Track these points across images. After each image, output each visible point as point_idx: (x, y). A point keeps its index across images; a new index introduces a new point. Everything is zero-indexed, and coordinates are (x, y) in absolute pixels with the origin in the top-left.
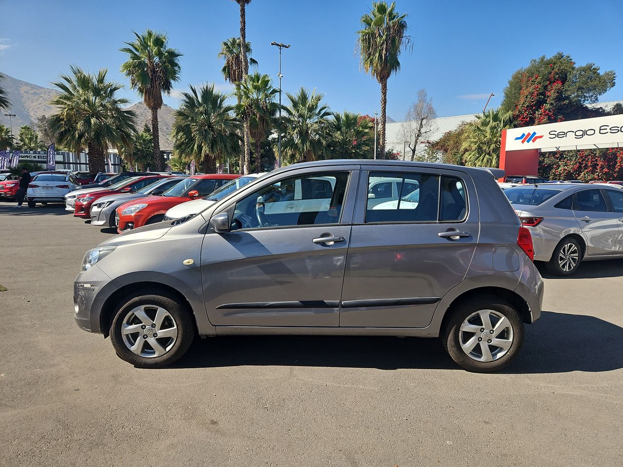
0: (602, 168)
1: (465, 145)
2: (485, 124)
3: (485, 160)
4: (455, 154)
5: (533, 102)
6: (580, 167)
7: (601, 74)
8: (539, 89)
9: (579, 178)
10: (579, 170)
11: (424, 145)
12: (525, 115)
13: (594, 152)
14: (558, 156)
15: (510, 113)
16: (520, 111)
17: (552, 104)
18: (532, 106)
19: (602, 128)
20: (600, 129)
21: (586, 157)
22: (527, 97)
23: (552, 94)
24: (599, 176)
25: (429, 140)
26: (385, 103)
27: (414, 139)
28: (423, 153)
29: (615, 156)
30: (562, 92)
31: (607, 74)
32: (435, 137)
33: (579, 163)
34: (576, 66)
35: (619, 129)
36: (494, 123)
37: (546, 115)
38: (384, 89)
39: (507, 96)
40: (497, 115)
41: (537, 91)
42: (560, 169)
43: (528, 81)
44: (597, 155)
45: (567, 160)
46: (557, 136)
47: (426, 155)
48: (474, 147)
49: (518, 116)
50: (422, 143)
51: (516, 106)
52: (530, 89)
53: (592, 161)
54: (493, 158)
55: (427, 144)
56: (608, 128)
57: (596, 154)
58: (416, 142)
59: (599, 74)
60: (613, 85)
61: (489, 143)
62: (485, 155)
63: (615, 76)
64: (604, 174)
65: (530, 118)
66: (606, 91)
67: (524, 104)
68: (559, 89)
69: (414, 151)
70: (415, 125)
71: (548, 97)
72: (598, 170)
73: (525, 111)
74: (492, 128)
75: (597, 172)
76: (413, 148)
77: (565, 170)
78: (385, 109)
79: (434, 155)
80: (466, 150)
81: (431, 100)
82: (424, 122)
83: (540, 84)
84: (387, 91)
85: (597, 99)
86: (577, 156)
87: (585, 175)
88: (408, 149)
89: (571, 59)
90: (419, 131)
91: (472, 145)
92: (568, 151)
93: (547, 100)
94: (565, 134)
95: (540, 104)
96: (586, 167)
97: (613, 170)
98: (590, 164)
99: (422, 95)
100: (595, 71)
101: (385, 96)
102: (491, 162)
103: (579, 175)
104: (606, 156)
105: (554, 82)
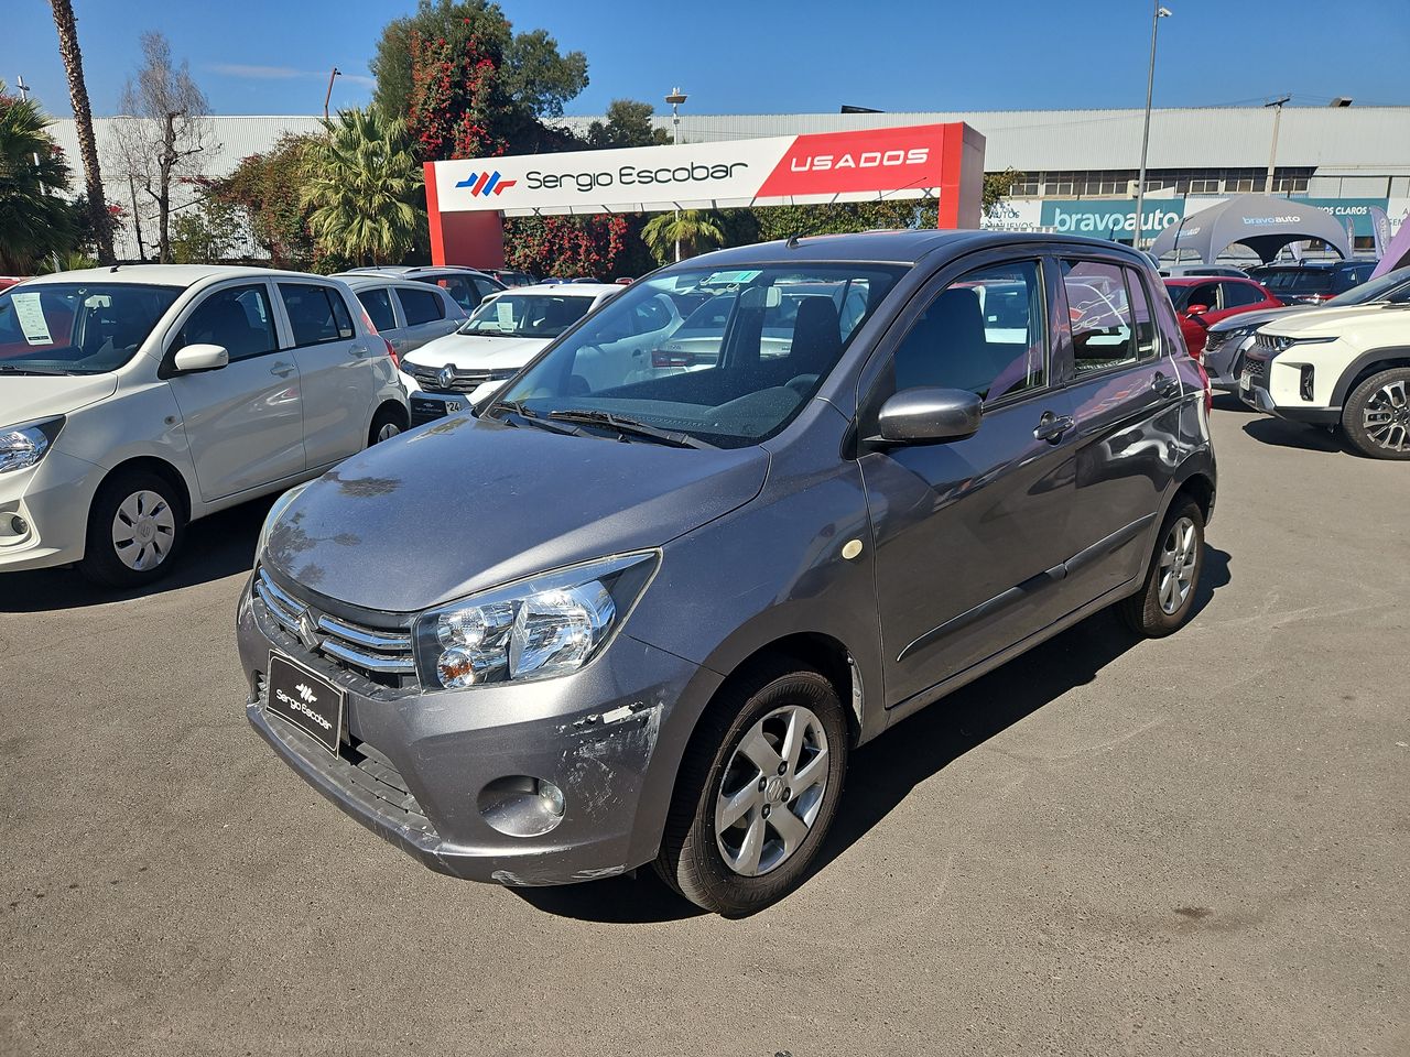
0: (588, 253)
1: (308, 194)
2: (349, 144)
3: (365, 230)
4: (282, 216)
5: (444, 101)
6: (551, 251)
7: (561, 56)
8: (452, 72)
9: (552, 273)
10: (550, 257)
11: (189, 187)
12: (433, 130)
13: (572, 220)
14: (510, 226)
15: (401, 120)
16: (419, 121)
17: (481, 111)
18: (444, 111)
19: (623, 172)
20: (621, 175)
21: (558, 231)
22: (429, 88)
23: (479, 87)
24: (584, 269)
25: (202, 173)
26: (77, 58)
27: (156, 169)
28: (193, 209)
29: (605, 226)
30: (497, 86)
31: (571, 58)
32: (221, 168)
33: (549, 241)
34: (515, 32)
35: (653, 175)
36: (371, 145)
37: (474, 134)
38: (64, 16)
39: (384, 82)
40: (372, 123)
41: (448, 76)
42: (517, 255)
43: (424, 50)
44: (578, 226)
45: (528, 235)
46: (544, 182)
47: (202, 214)
48: (335, 199)
49: (419, 131)
50: (184, 180)
51: (410, 106)
52: (434, 70)
53: (571, 239)
54: (382, 227)
55: (201, 186)
56: (635, 173)
57: (574, 224)
58: (166, 180)
59: (558, 56)
60: (586, 82)
61: (369, 191)
62: (363, 219)
63: (587, 63)
64: (592, 264)
65: (444, 137)
66: (575, 93)
67: (425, 103)
68: (491, 79)
69: (164, 202)
70: (152, 129)
71: (473, 93)
72: (582, 257)
73: (432, 121)
74: (369, 155)
75: (580, 261)
76: (159, 194)
77: (526, 256)
78: (80, 76)
79: (227, 216)
80: (312, 208)
81: (185, 65)
82: (178, 123)
83: (452, 61)
84: (76, 23)
85: (560, 109)
86: (543, 227)
87: (561, 266)
88: (144, 197)
89: (501, 15)
90: (170, 148)
91: (329, 193)
92: (551, 217)
93: (471, 101)
94: (558, 180)
95: (459, 106)
96: (561, 250)
97: (605, 257)
98: (567, 246)
99: (156, 47)
100: (550, 47)
101: (73, 38)
102: (381, 237)
103: (552, 267)
104: (592, 229)
105: (479, 61)
